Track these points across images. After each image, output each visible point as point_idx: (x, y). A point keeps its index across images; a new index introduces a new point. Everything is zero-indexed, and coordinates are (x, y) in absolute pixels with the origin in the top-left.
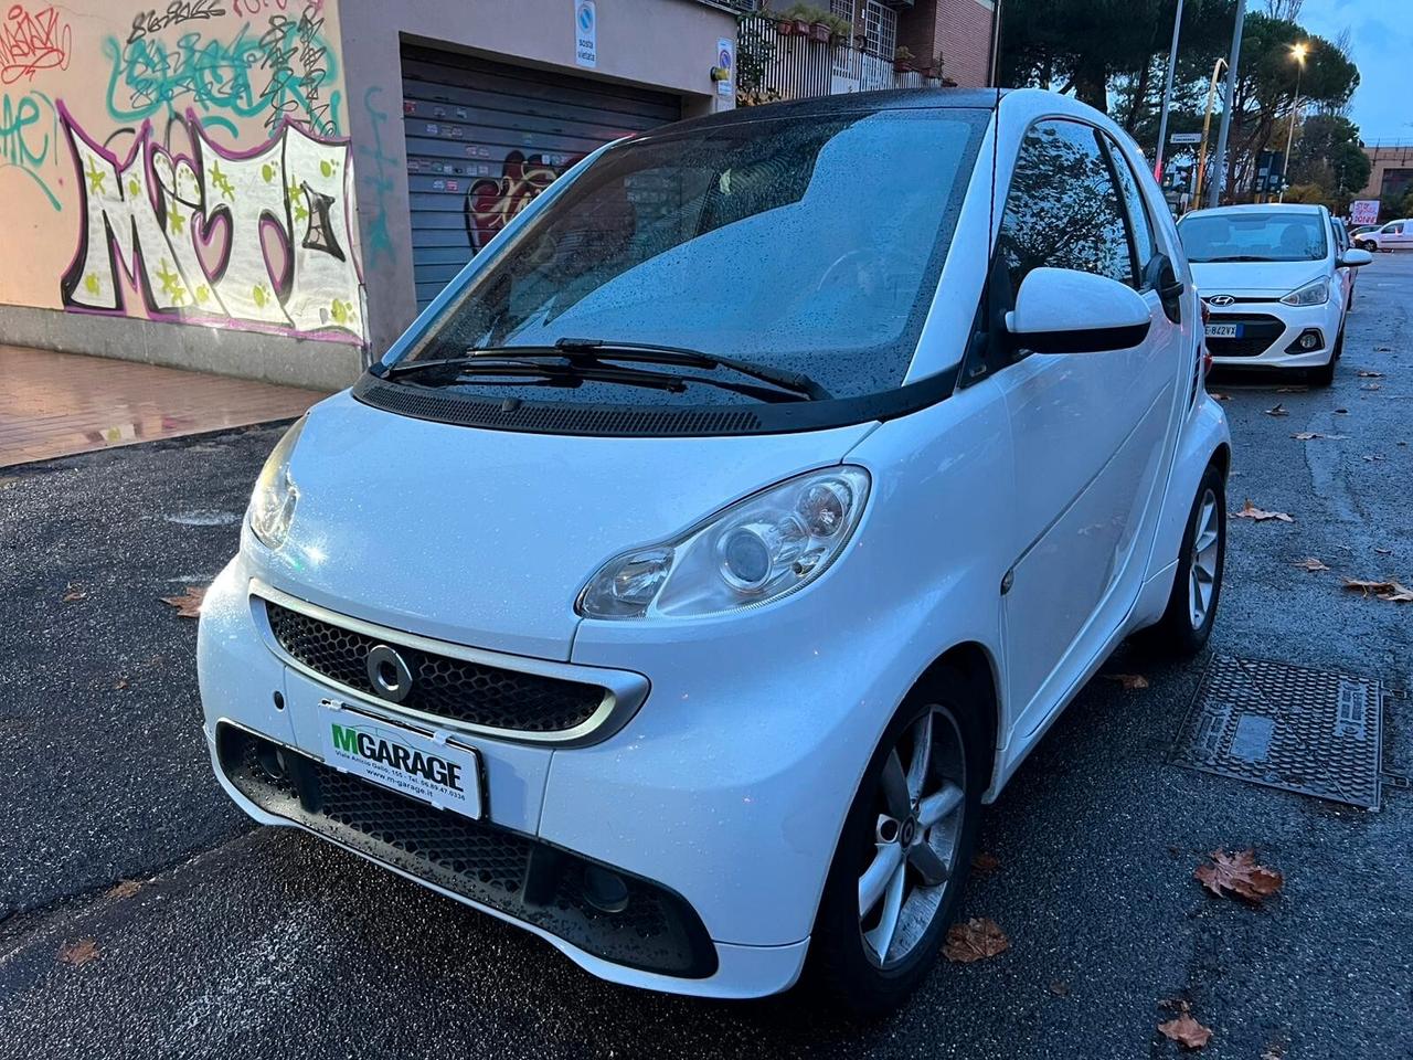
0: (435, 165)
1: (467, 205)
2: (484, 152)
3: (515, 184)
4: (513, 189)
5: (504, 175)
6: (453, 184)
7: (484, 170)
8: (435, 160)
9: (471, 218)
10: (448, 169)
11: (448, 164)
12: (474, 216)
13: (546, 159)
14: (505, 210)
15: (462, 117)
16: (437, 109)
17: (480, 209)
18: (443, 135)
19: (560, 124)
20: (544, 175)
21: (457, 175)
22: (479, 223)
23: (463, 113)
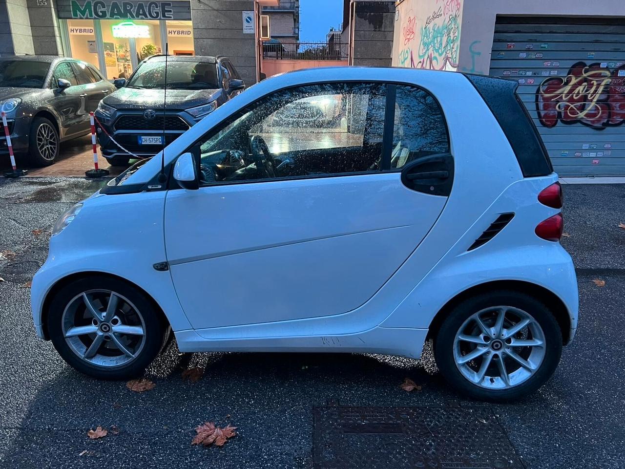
0: (521, 72)
1: (538, 90)
2: (556, 64)
3: (576, 79)
4: (574, 81)
5: (568, 74)
6: (531, 81)
7: (554, 73)
8: (521, 69)
9: (540, 96)
10: (529, 74)
11: (529, 71)
12: (542, 96)
13: (603, 65)
14: (566, 92)
15: (545, 47)
16: (528, 46)
17: (546, 92)
18: (529, 57)
19: (618, 46)
20: (601, 73)
21: (535, 76)
22: (545, 99)
23: (546, 46)
